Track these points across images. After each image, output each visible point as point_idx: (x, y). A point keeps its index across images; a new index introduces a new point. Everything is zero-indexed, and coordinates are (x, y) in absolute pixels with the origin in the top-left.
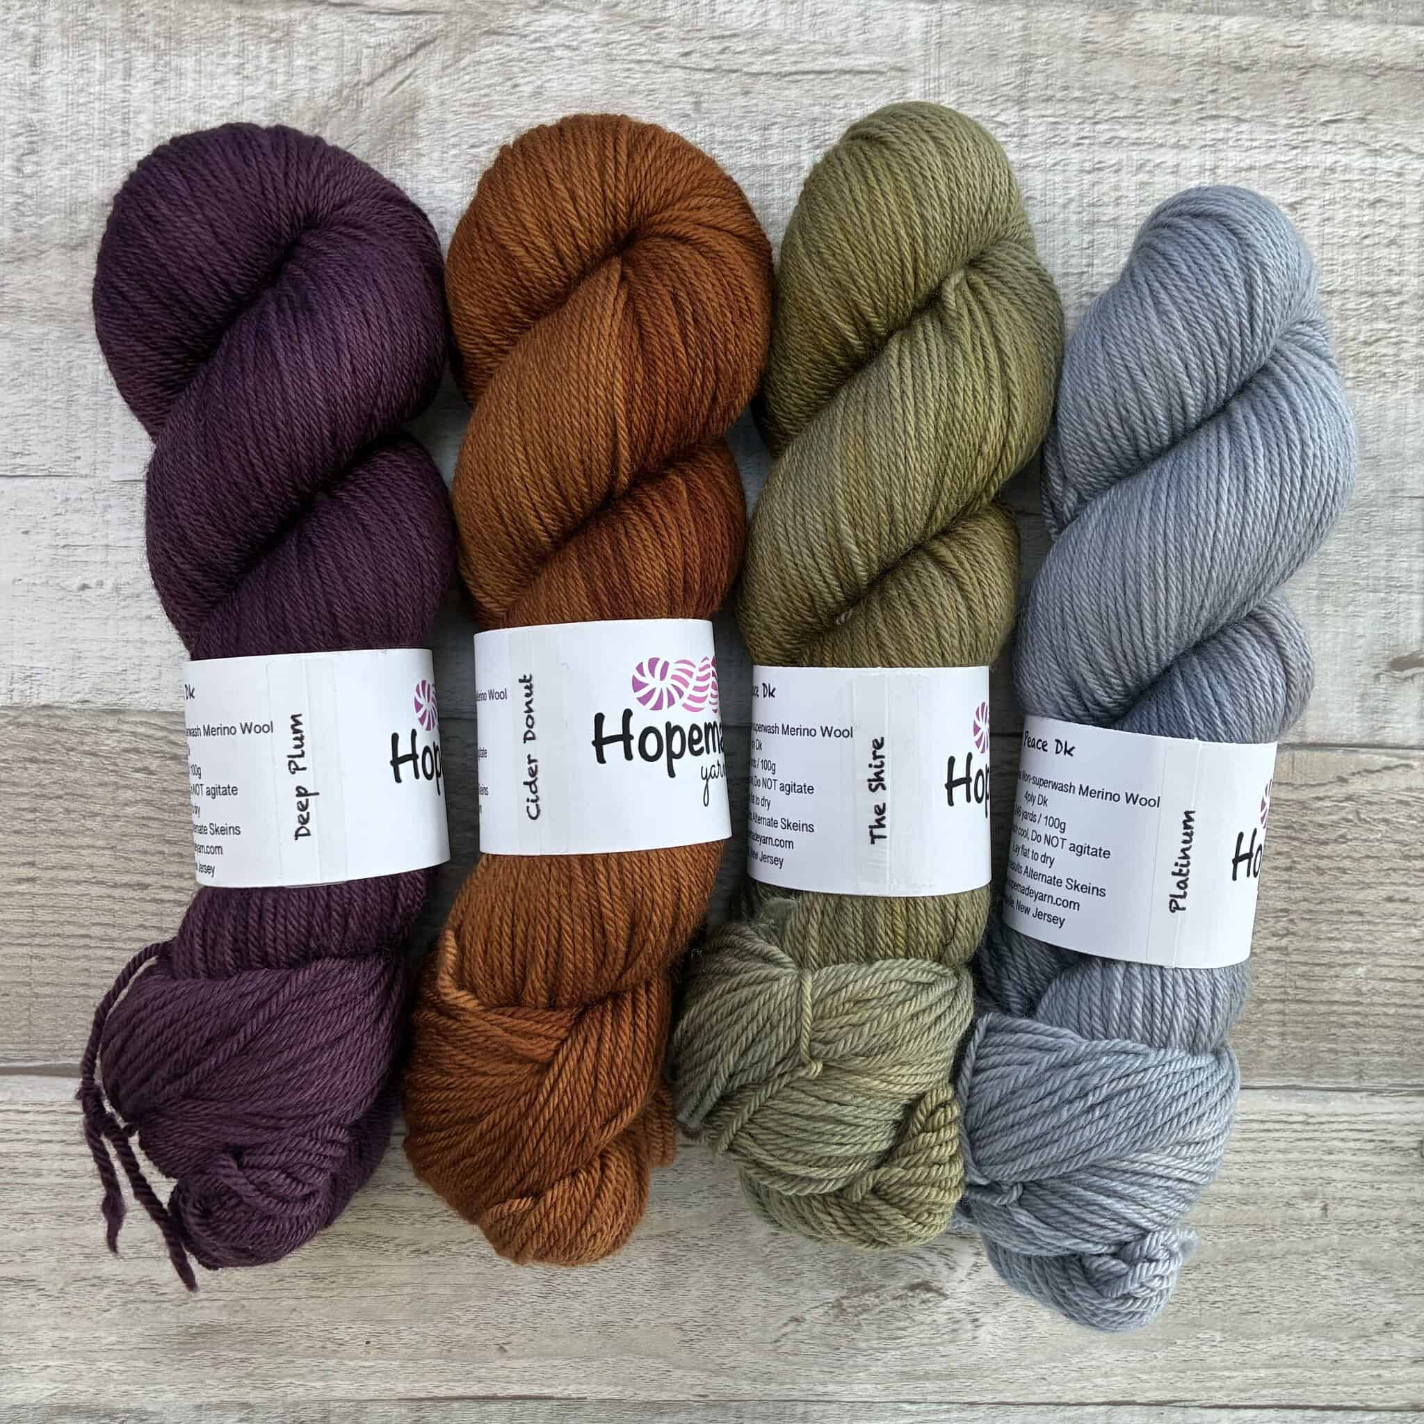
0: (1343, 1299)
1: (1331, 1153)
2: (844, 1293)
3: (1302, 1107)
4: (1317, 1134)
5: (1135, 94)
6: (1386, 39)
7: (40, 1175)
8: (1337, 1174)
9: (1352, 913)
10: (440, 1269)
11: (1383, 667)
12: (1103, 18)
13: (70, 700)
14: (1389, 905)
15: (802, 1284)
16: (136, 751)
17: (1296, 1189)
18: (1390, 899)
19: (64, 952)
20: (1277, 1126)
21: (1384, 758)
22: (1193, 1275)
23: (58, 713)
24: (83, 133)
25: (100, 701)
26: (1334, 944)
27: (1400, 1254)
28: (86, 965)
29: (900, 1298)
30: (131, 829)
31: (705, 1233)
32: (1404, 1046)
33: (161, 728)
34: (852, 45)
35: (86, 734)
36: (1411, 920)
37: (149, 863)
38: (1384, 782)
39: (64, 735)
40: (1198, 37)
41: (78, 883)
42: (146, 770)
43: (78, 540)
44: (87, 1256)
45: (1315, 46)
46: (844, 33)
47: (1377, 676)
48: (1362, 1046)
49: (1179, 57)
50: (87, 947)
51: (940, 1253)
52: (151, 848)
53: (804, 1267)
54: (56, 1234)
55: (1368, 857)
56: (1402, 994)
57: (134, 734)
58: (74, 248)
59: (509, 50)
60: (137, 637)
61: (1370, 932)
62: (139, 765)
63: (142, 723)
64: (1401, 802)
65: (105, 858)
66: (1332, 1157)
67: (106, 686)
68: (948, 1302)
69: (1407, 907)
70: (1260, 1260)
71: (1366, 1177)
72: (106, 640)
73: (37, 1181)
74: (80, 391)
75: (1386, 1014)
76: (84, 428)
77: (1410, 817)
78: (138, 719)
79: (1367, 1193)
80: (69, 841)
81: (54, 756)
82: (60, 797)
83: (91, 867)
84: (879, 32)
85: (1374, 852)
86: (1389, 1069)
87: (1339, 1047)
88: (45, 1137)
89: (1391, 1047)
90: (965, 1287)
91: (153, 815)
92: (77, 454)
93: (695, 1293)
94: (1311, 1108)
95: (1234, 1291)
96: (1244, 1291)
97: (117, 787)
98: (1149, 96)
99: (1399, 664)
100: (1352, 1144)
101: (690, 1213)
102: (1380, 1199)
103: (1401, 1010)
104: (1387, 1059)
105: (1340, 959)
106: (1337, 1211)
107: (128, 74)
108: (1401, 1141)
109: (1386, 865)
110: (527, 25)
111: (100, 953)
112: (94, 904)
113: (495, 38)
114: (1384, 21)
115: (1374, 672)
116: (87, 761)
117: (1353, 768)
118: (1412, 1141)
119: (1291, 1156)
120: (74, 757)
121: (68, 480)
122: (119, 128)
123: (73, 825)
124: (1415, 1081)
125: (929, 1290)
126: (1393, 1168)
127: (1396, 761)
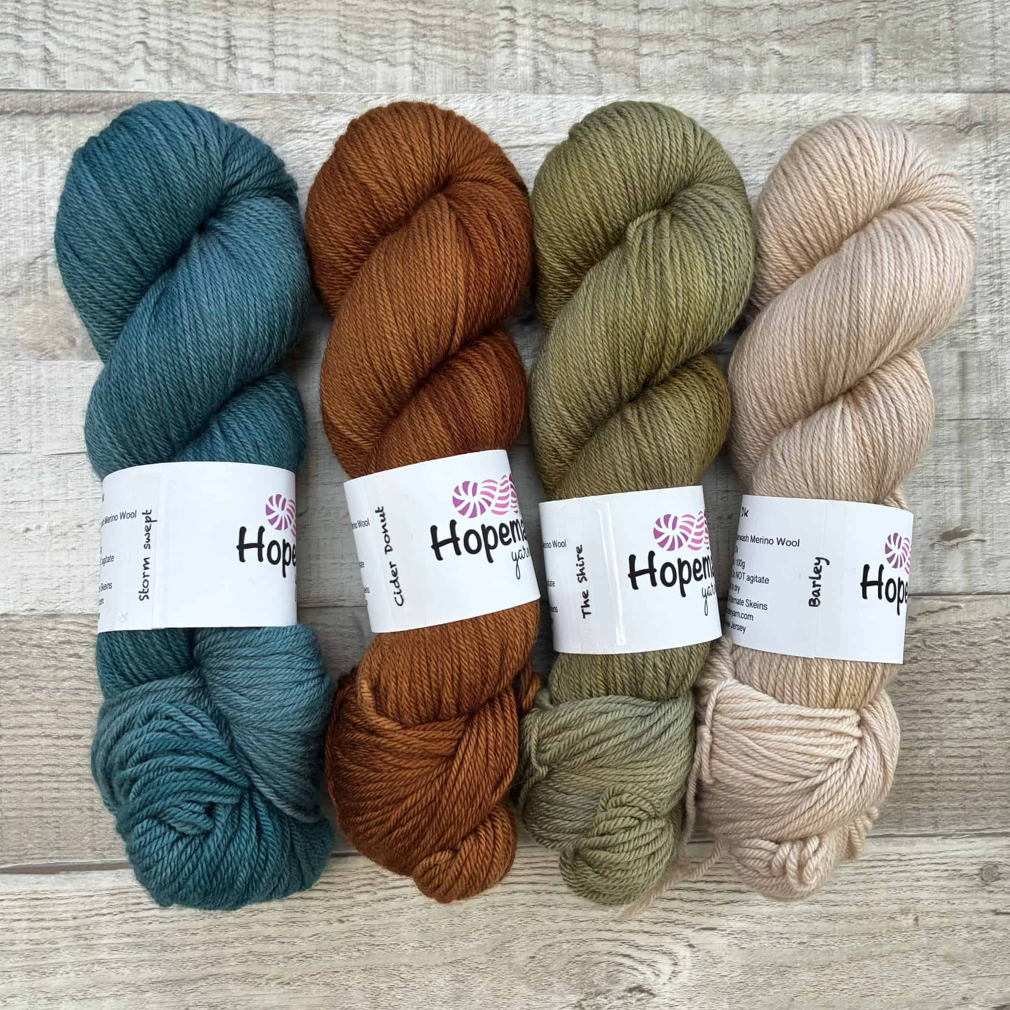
0: (932, 983)
1: (918, 881)
2: (583, 997)
3: (896, 849)
4: (907, 868)
5: (743, 151)
6: (914, 104)
7: (13, 944)
8: (923, 895)
9: (923, 711)
10: (298, 995)
11: (936, 539)
12: (717, 100)
13: (21, 609)
14: (949, 705)
15: (553, 992)
16: (69, 642)
17: (896, 907)
18: (950, 701)
19: (24, 786)
20: (880, 864)
21: (940, 602)
22: (827, 971)
23: (13, 618)
24: (12, 216)
25: (41, 609)
26: (914, 734)
27: (970, 948)
28: (41, 794)
29: (623, 997)
30: (68, 697)
31: (484, 959)
32: (967, 803)
33: (86, 626)
34: (544, 126)
35: (33, 632)
36: (966, 714)
37: (82, 720)
38: (942, 619)
39: (18, 634)
40: (784, 110)
41: (32, 737)
42: (77, 656)
43: (22, 498)
44: (49, 999)
45: (866, 111)
46: (538, 118)
47: (932, 546)
48: (936, 804)
49: (772, 124)
50: (40, 781)
51: (649, 965)
52: (82, 710)
53: (553, 979)
54: (26, 985)
55: (933, 672)
56: (963, 767)
57: (67, 631)
58: (9, 295)
59: (305, 142)
60: (65, 563)
61: (937, 724)
62: (71, 652)
63: (72, 623)
64: (954, 632)
65: (51, 719)
66: (919, 883)
67: (45, 598)
68: (656, 999)
69: (963, 706)
70: (872, 957)
71: (944, 896)
72: (43, 566)
73: (12, 948)
74: (17, 394)
75: (951, 781)
76: (22, 419)
77: (961, 642)
78: (70, 620)
79: (945, 907)
80: (25, 708)
81: (11, 649)
82: (16, 677)
83: (40, 725)
84: (563, 117)
85: (937, 668)
86: (955, 819)
87: (920, 806)
88: (16, 917)
89: (957, 804)
90: (667, 988)
91: (82, 686)
92: (19, 437)
93: (478, 1002)
94: (903, 849)
95: (856, 981)
96: (863, 981)
97: (57, 668)
98: (752, 152)
99: (947, 536)
100: (932, 874)
101: (472, 945)
102: (955, 910)
103: (962, 778)
104: (955, 812)
105: (917, 744)
106: (925, 921)
107: (42, 173)
108: (967, 870)
109: (946, 677)
110: (318, 124)
111: (50, 785)
112: (44, 751)
113: (295, 134)
114: (912, 91)
115: (930, 543)
116: (35, 651)
117: (919, 610)
118: (974, 870)
119: (890, 884)
120: (26, 649)
121: (13, 456)
122: (38, 210)
123: (27, 697)
124: (975, 827)
125: (642, 991)
126: (962, 889)
127: (949, 604)
